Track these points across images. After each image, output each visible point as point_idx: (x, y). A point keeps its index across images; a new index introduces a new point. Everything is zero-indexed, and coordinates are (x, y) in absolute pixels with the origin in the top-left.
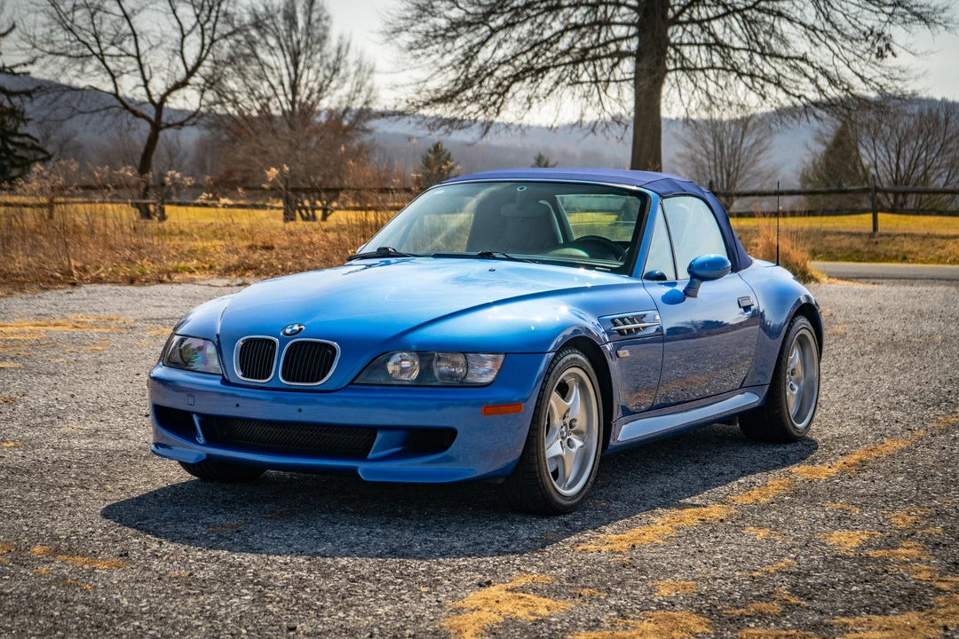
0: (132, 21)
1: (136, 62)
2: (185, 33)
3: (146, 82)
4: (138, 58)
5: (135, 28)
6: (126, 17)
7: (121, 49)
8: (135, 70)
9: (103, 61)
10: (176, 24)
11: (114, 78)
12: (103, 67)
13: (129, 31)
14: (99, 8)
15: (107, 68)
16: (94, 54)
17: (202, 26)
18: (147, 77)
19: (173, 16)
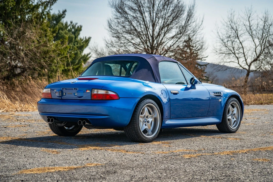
0: (242, 44)
1: (243, 54)
2: (257, 47)
3: (246, 60)
4: (244, 53)
5: (243, 46)
6: (241, 43)
7: (239, 51)
8: (243, 57)
9: (235, 54)
10: (254, 44)
11: (238, 59)
12: (235, 56)
13: (241, 46)
14: (234, 41)
15: (236, 56)
16: (233, 53)
17: (261, 44)
18: (246, 59)
19: (253, 42)
